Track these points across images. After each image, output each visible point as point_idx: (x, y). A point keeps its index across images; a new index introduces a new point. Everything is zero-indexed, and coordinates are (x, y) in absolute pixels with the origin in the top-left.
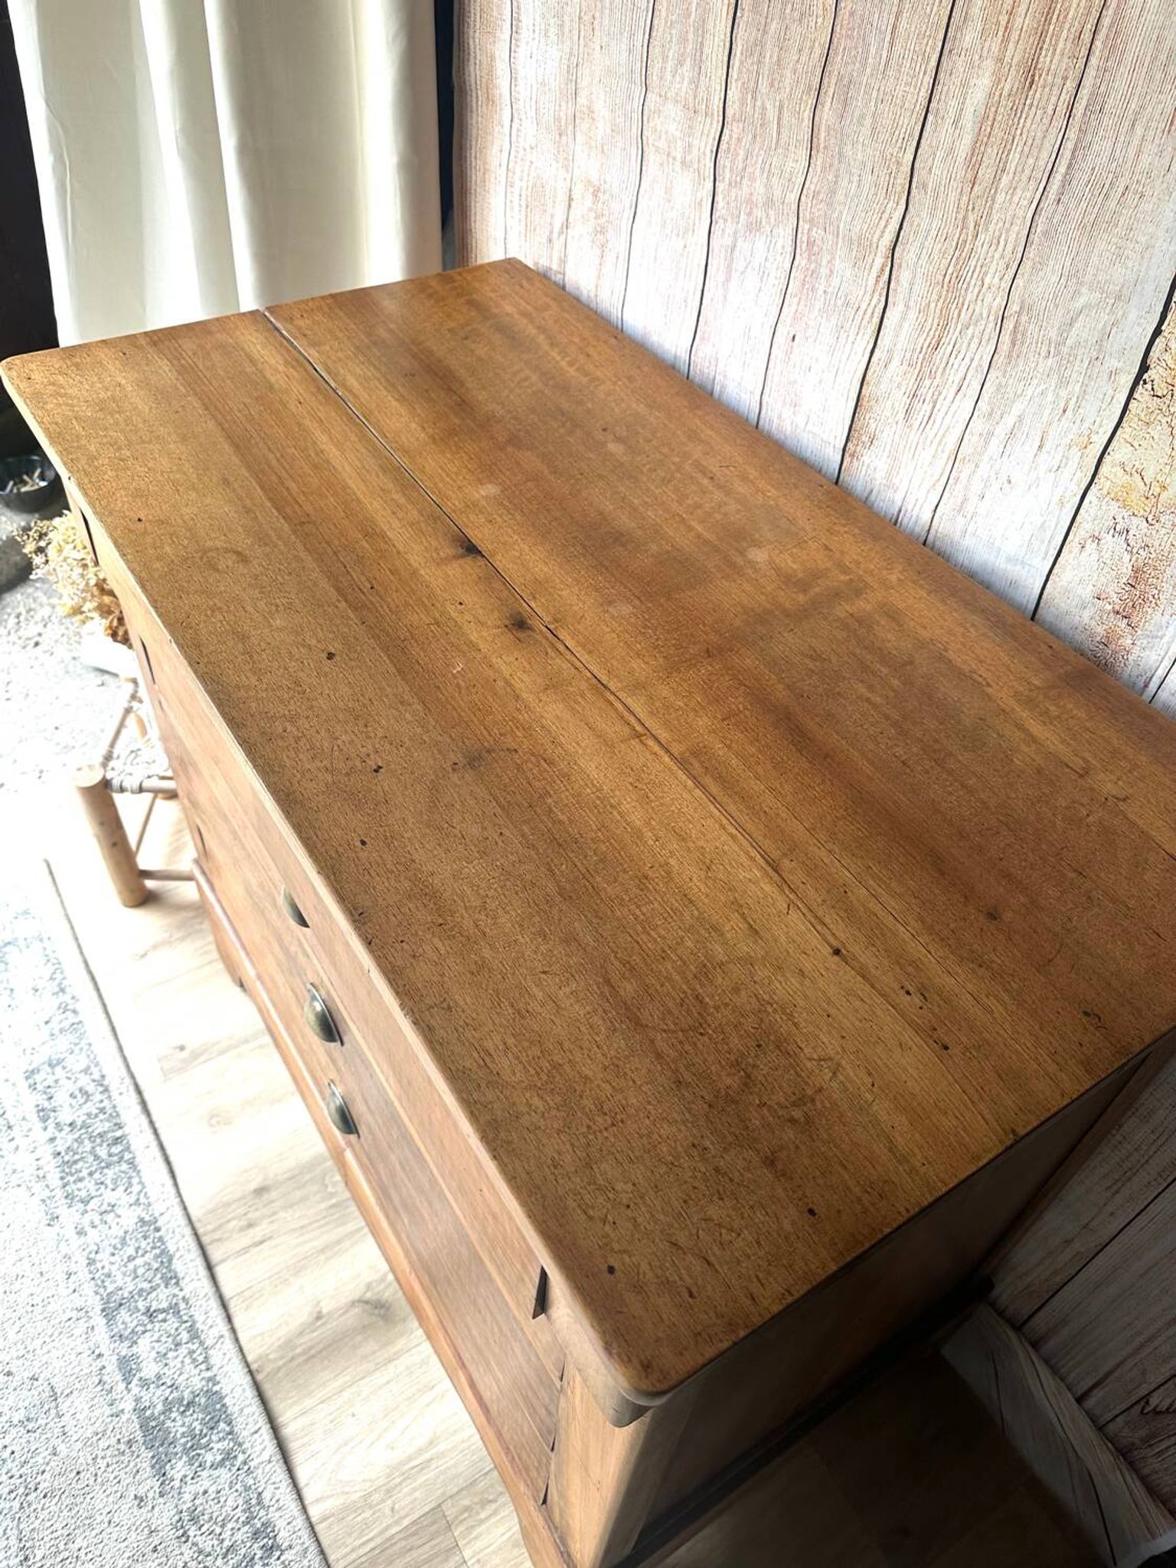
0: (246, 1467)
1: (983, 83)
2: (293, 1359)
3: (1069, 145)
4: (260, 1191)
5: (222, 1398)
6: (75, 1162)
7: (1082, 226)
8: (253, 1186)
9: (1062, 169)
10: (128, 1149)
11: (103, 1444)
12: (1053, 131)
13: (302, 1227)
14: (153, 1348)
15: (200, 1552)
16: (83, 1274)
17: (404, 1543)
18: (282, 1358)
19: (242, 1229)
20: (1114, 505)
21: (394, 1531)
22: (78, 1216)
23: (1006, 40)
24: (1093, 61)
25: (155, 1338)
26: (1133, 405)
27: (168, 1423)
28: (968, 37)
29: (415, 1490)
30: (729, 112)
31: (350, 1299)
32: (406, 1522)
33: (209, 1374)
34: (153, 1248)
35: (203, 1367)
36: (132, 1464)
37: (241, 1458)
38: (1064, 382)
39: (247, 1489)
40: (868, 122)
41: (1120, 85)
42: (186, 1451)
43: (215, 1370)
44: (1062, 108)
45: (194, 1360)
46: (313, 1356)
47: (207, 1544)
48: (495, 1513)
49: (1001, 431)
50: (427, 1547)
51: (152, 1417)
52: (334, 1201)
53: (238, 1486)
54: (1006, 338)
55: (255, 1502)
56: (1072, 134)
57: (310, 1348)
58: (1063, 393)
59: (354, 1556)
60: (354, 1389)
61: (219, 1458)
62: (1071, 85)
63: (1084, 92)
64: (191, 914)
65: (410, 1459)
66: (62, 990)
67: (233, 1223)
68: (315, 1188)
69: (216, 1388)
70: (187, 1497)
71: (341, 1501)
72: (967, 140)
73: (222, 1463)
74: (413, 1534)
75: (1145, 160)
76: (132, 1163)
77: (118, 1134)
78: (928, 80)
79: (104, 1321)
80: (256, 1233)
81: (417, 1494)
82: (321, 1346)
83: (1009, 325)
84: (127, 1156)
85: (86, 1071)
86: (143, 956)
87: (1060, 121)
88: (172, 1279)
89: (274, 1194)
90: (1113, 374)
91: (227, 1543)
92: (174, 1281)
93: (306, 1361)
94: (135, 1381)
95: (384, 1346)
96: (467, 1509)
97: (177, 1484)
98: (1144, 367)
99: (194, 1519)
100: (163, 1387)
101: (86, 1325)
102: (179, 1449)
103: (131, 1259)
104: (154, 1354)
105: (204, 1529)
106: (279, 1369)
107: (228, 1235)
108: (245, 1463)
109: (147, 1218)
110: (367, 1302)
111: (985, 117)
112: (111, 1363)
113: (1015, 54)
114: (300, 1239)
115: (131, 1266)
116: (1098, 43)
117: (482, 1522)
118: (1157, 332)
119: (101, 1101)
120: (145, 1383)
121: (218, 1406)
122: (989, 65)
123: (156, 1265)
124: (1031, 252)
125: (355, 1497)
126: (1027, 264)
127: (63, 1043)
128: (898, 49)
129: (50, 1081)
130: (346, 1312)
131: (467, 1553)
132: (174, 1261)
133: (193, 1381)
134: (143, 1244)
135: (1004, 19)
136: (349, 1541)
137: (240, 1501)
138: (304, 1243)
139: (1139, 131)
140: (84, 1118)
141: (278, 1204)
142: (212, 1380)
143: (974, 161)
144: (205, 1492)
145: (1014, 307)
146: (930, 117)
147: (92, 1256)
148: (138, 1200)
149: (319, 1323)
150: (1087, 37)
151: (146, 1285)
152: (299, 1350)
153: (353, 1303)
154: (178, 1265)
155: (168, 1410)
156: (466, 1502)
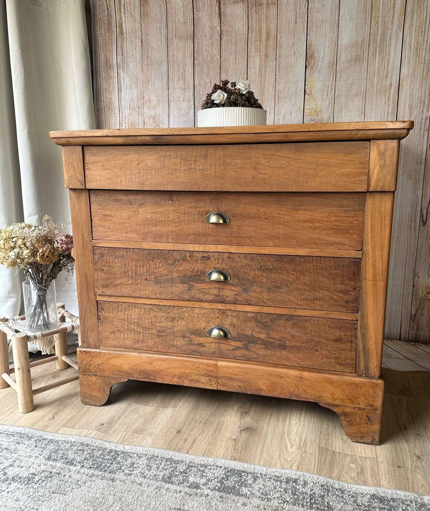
0: (263, 475)
1: (258, 60)
2: (241, 452)
3: (277, 64)
4: (179, 432)
5: (234, 469)
6: (100, 465)
7: (285, 74)
8: (175, 432)
9: (278, 68)
10: (117, 451)
11: (213, 504)
12: (274, 63)
13: (202, 432)
14: (196, 477)
15: (278, 498)
16: (145, 481)
17: (322, 459)
18: (237, 453)
19: (184, 443)
20: (310, 116)
21: (317, 458)
22: (122, 474)
23: (260, 52)
24: (278, 50)
25: (193, 475)
26: (306, 98)
27: (226, 485)
28: (252, 54)
29: (310, 448)
30: (196, 85)
31: (238, 432)
32: (317, 454)
33: (223, 468)
34: (162, 461)
35: (219, 468)
36: (229, 501)
37: (259, 475)
38: (291, 101)
39: (270, 478)
40: (234, 74)
41: (283, 52)
42: (241, 486)
43: (223, 466)
44: (274, 59)
45: (214, 469)
46: (245, 448)
47: (278, 495)
48: (332, 441)
49: (282, 116)
50: (328, 456)
51: (219, 488)
52: (203, 422)
53: (267, 480)
54: (277, 99)
55: (277, 479)
56: (278, 62)
57: (242, 447)
58: (292, 103)
59: (316, 469)
60: (265, 448)
61: (253, 480)
62: (275, 55)
63: (278, 55)
64: (60, 402)
65: (300, 444)
66: (31, 438)
67: (180, 443)
68: (193, 423)
69: (229, 469)
70: (257, 493)
71: (297, 463)
72: (258, 70)
73: (255, 480)
74: (322, 455)
75: (292, 61)
76: (123, 452)
77: (108, 451)
78: (246, 63)
79: (170, 485)
80: (190, 440)
81: (312, 448)
82: (245, 445)
83: (277, 96)
84: (119, 453)
85: (72, 445)
86: (54, 418)
87: (275, 61)
88: (178, 462)
89: (184, 430)
90: (300, 95)
91: (282, 490)
92: (180, 462)
93: (245, 450)
94: (202, 487)
95: (260, 435)
96: (326, 444)
97: (249, 493)
98: (305, 91)
99: (266, 495)
100: (213, 481)
101: (165, 489)
102: (238, 487)
103: (158, 468)
104: (198, 478)
105: (272, 494)
106: (240, 456)
107: (181, 446)
108: (261, 474)
109: (149, 457)
110: (243, 430)
111: (260, 65)
112: (187, 490)
113: (263, 54)
114: (205, 434)
115: (160, 469)
116: (278, 48)
117: (332, 444)
118: (305, 85)
119: (90, 448)
120: (205, 484)
121: (236, 472)
122: (258, 57)
123: (169, 463)
124: (277, 82)
125: (299, 459)
126: (277, 85)
127: (52, 447)
128: (237, 60)
129: (60, 455)
130: (241, 435)
131: (338, 451)
132: (174, 459)
133: (220, 473)
134: (157, 462)
135: (259, 50)
136: (310, 467)
137: (272, 481)
138: (207, 434)
139: (289, 57)
140: (88, 455)
141: (188, 431)
142: (225, 468)
143: (260, 73)
144: (260, 488)
145: (277, 93)
146: (248, 69)
147: (142, 475)
148: (139, 457)
149: (237, 441)
150: (275, 48)
151: (171, 469)
152: (240, 449)
153: (241, 432)
154: (176, 459)
155: (222, 483)
156: (324, 442)
